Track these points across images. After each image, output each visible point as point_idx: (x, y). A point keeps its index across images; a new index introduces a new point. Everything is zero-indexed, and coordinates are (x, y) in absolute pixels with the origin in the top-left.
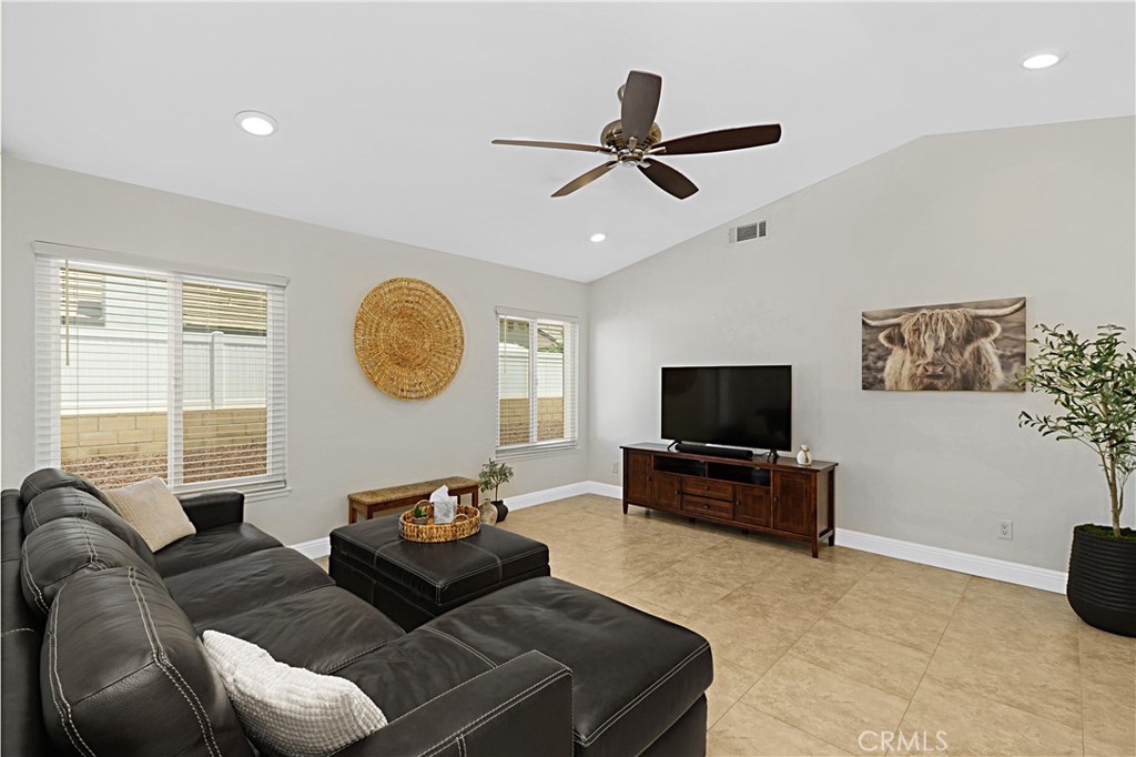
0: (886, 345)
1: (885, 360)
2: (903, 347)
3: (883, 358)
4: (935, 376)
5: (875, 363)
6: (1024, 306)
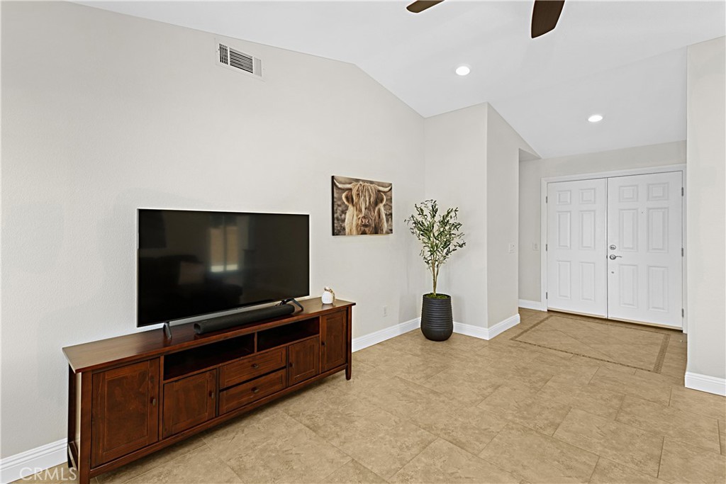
0: (346, 203)
1: (345, 213)
2: (353, 205)
3: (344, 212)
4: (365, 226)
5: (341, 215)
6: (391, 189)
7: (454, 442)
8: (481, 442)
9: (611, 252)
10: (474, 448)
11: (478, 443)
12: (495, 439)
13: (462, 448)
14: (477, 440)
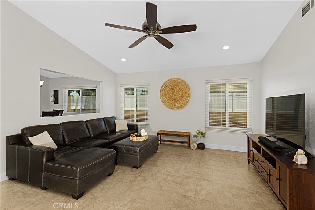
7: (187, 197)
8: (177, 200)
10: (179, 196)
11: (178, 199)
12: (172, 203)
13: (183, 195)
14: (179, 200)
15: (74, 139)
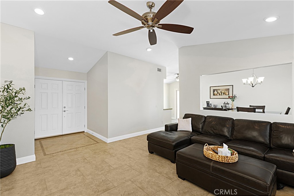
9: (64, 109)
15: (209, 132)
